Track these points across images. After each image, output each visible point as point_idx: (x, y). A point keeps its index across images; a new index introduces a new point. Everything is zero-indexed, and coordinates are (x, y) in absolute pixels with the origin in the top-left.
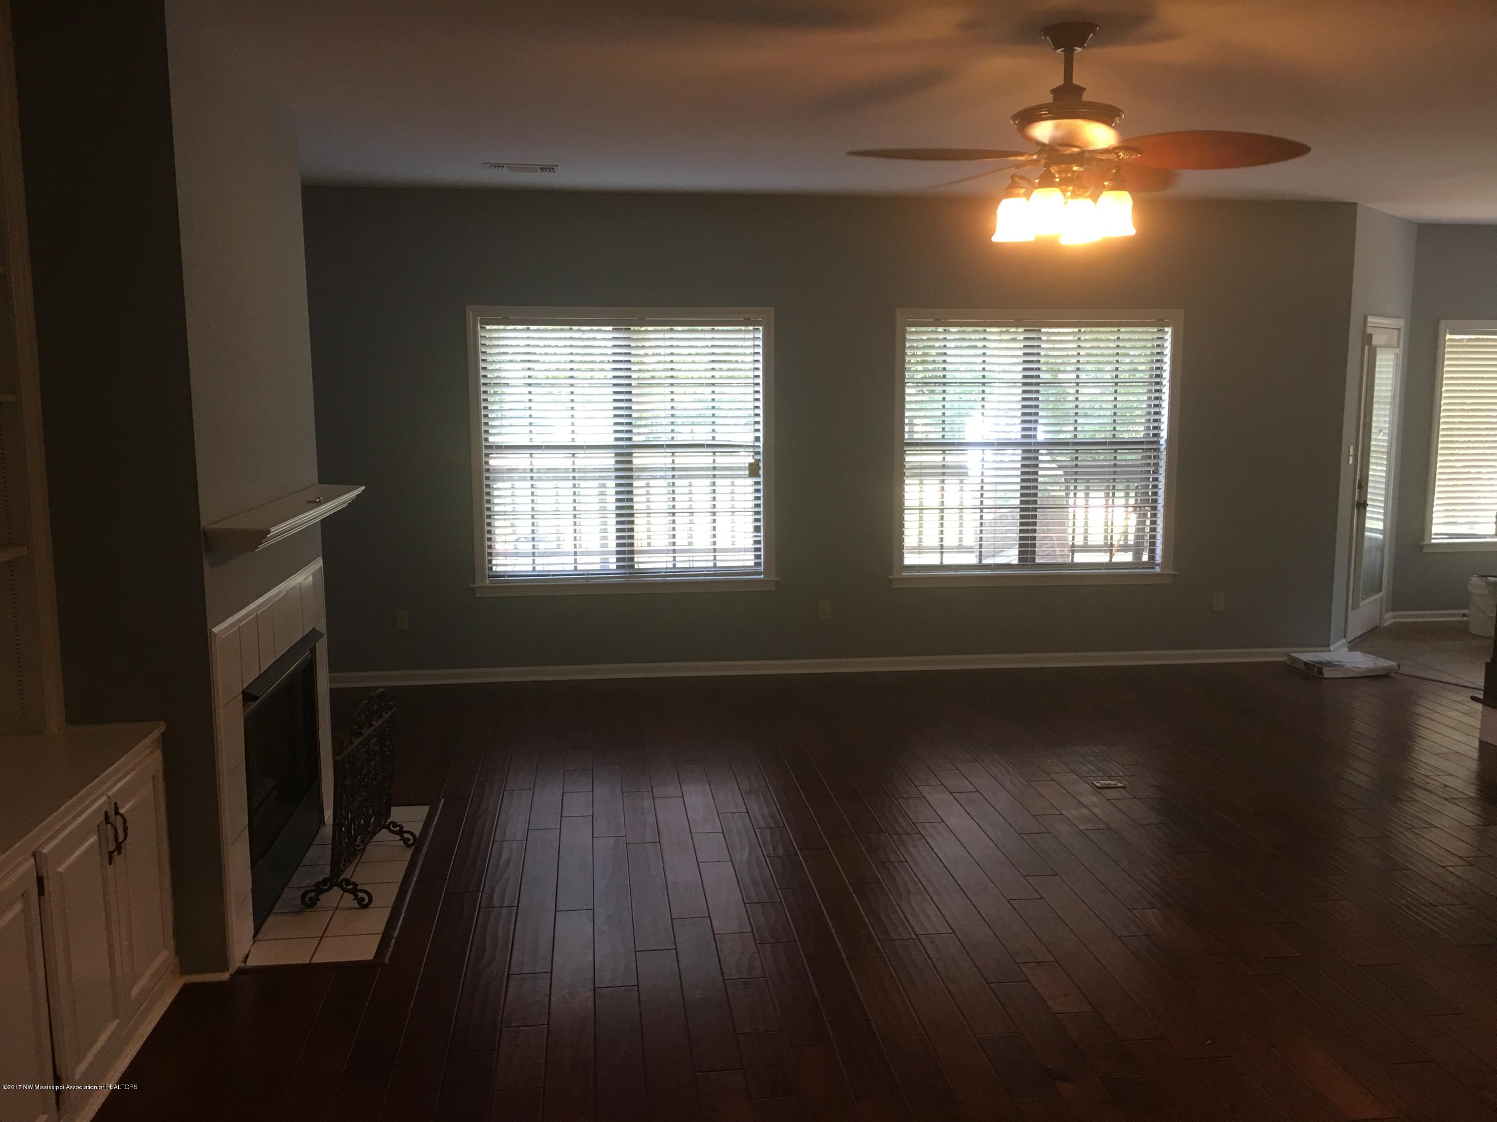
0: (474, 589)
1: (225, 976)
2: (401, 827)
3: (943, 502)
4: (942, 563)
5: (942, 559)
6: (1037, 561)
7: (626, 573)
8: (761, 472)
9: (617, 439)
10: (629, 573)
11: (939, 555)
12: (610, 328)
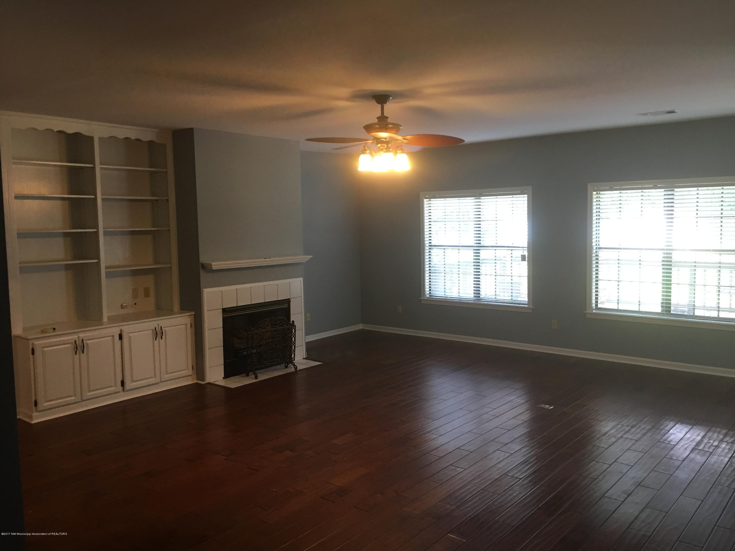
0: (421, 300)
1: (203, 383)
2: (294, 364)
3: (619, 278)
4: (618, 308)
5: (618, 306)
6: (672, 312)
7: (475, 299)
8: (527, 259)
9: (476, 243)
10: (477, 299)
11: (617, 304)
12: (473, 198)
